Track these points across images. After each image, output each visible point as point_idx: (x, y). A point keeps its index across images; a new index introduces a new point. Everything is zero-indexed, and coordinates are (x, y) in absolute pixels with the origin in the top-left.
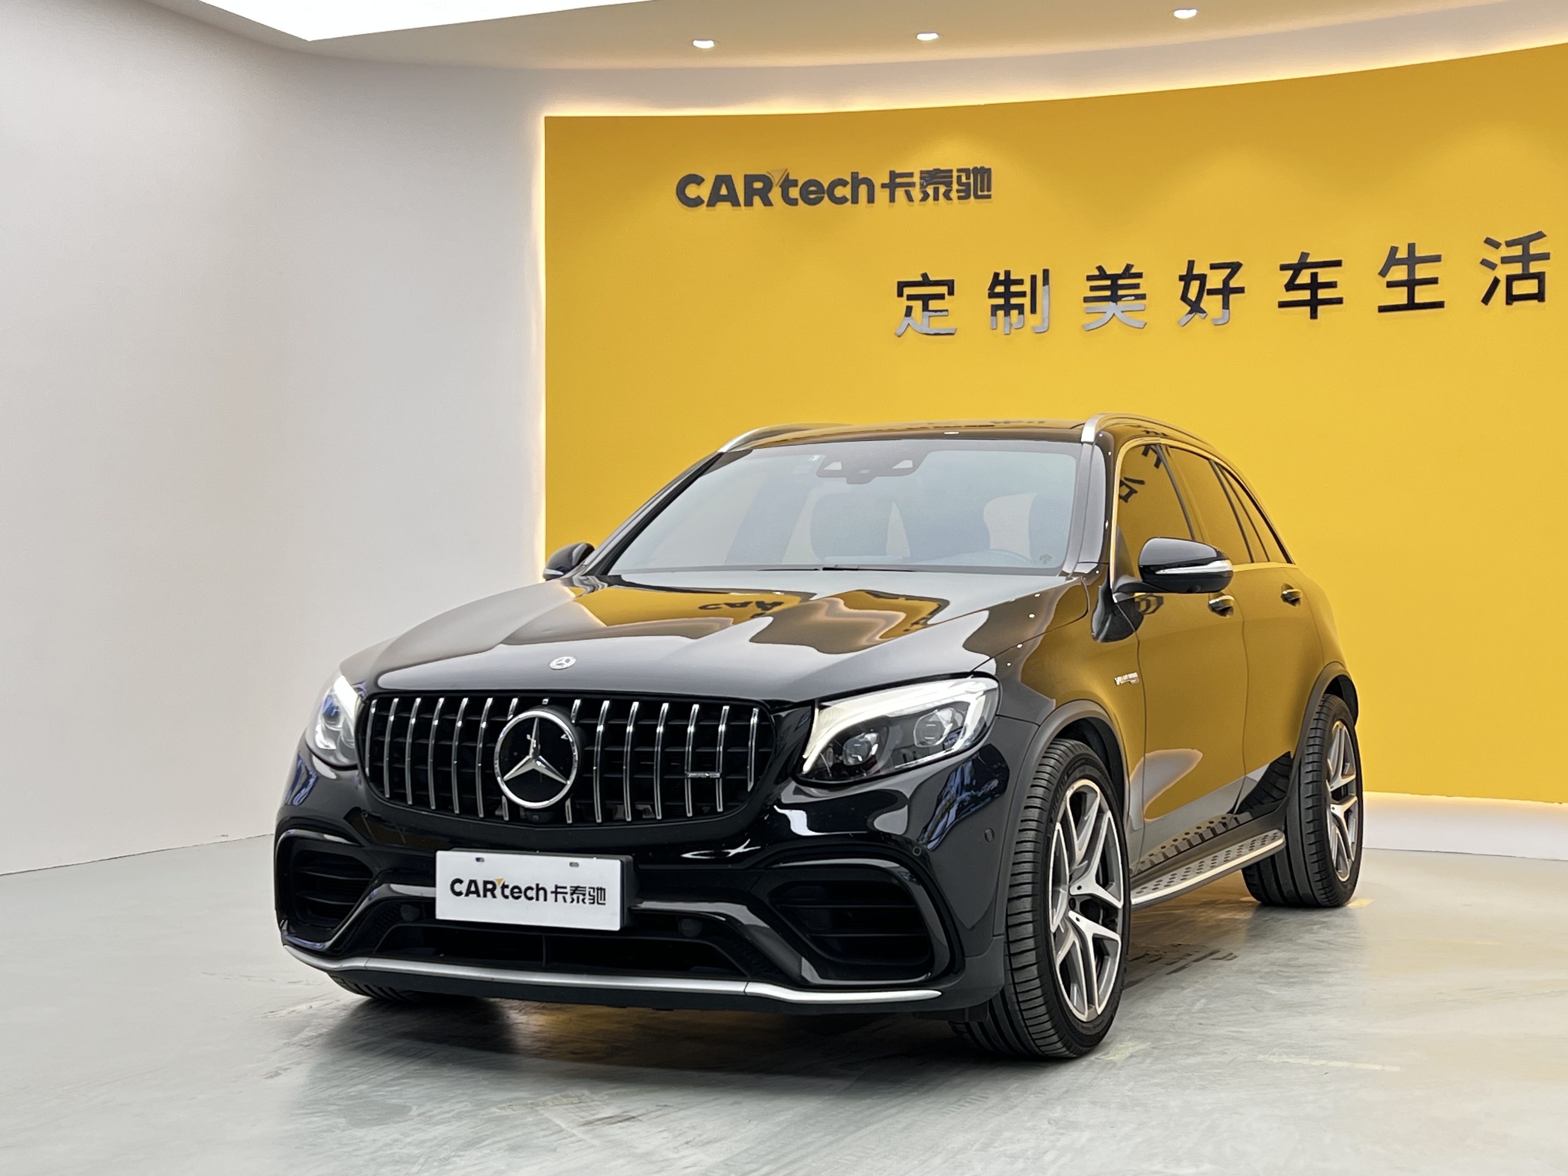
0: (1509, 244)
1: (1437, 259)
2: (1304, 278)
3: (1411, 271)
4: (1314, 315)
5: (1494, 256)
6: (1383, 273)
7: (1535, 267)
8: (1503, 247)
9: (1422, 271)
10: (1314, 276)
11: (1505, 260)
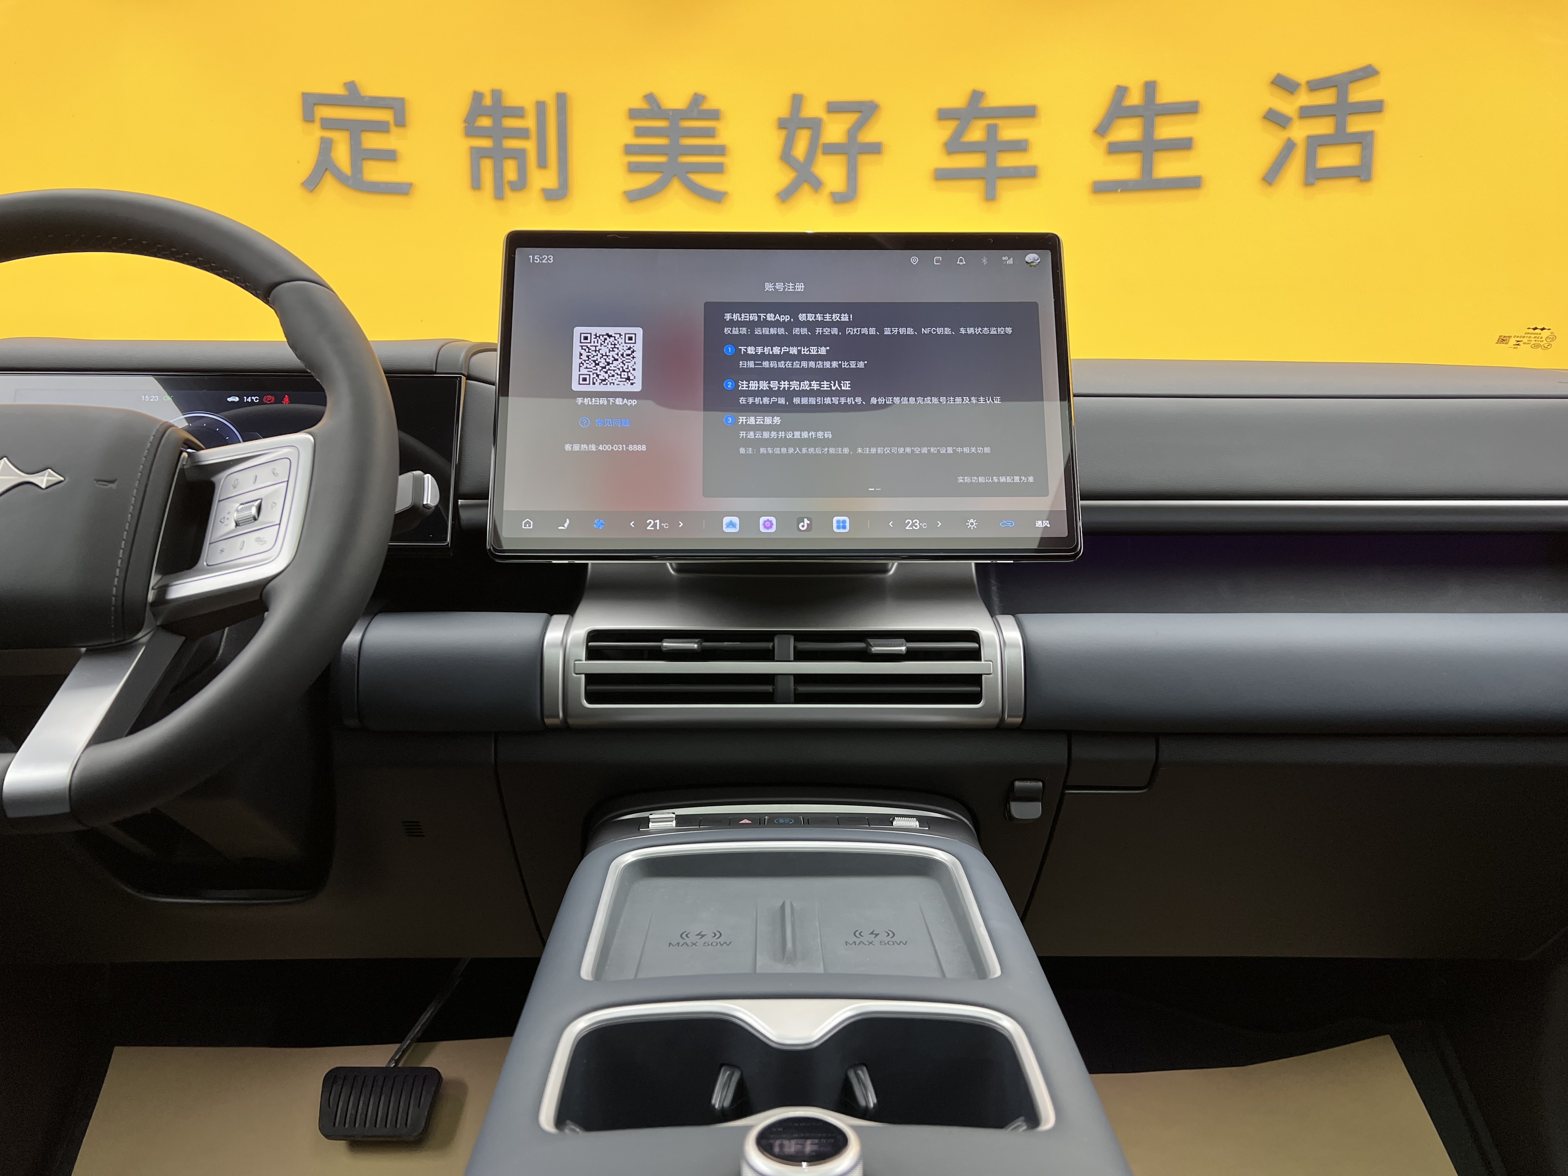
0: (1315, 86)
1: (1190, 109)
2: (976, 133)
3: (1149, 129)
4: (990, 195)
5: (1288, 106)
6: (1101, 130)
7: (1356, 124)
8: (1303, 90)
9: (1168, 129)
10: (992, 131)
11: (1307, 113)
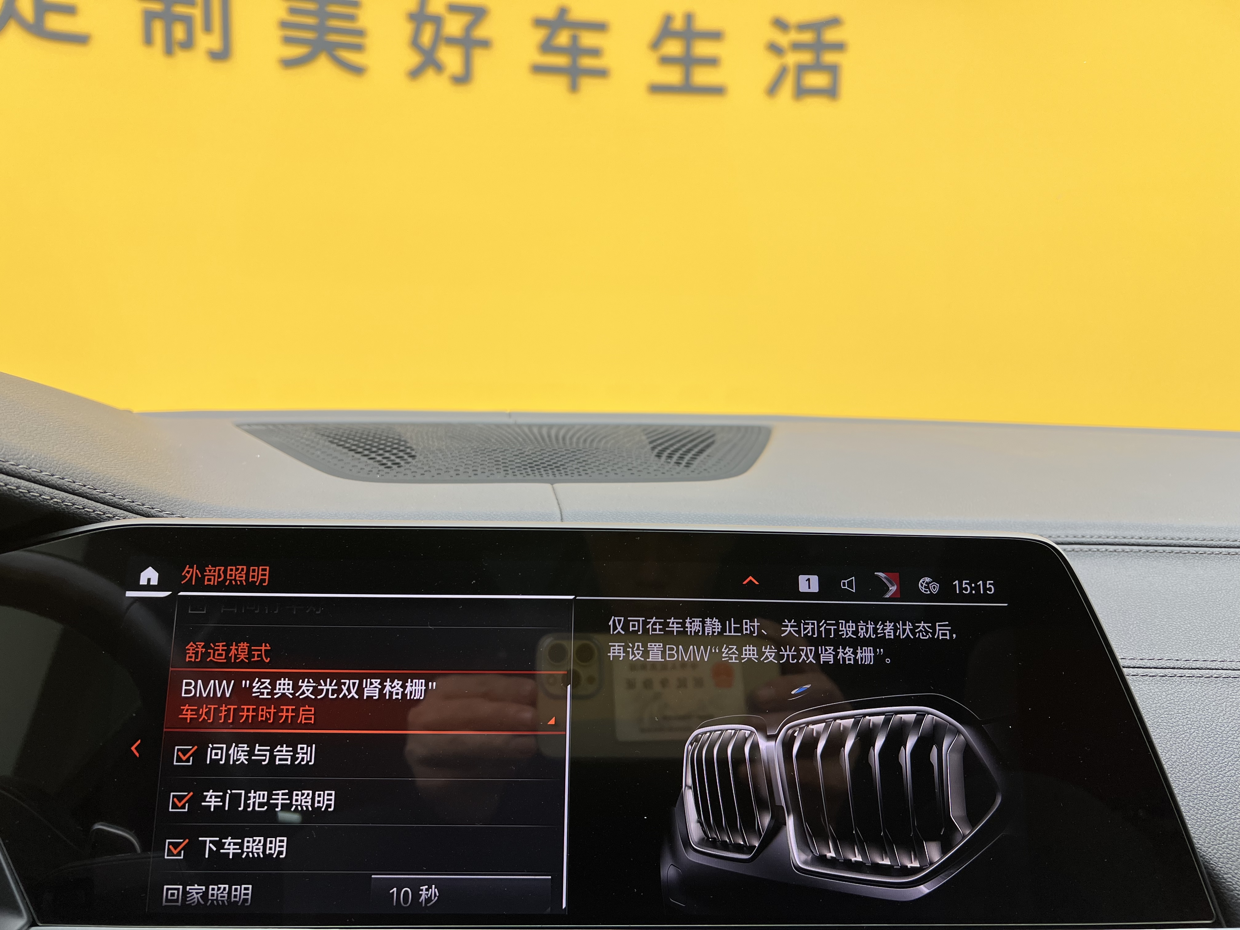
0: (802, 27)
1: (717, 35)
2: (563, 38)
3: (688, 48)
4: (574, 87)
5: (783, 40)
6: (656, 45)
7: (829, 58)
8: (793, 30)
9: (702, 49)
10: (575, 39)
11: (797, 47)
